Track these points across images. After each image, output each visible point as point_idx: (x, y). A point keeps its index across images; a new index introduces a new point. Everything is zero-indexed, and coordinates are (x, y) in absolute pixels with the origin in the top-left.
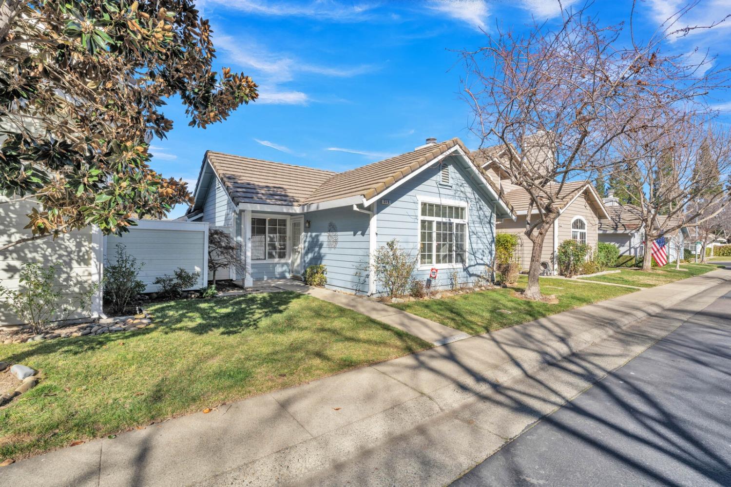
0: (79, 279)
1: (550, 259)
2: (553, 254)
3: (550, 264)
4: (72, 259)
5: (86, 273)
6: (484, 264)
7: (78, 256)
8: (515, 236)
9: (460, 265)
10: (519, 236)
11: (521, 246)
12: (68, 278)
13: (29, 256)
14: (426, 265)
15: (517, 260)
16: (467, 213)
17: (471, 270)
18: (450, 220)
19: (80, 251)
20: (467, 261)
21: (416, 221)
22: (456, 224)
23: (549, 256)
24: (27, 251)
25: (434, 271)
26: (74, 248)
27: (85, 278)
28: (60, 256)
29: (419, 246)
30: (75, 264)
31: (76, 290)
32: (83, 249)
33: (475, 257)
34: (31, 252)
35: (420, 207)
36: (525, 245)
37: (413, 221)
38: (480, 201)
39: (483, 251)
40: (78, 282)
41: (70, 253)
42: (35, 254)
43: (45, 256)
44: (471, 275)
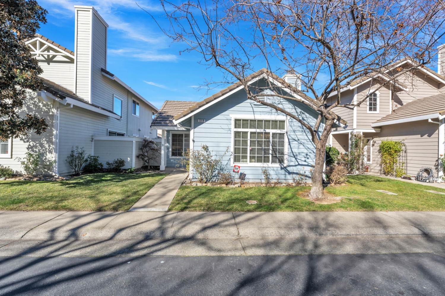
0: (49, 159)
1: (435, 166)
2: (437, 161)
3: (434, 171)
4: (47, 151)
5: (51, 157)
6: (308, 165)
7: (49, 150)
8: (399, 143)
9: (277, 165)
10: (403, 143)
11: (405, 152)
12: (46, 159)
13: (35, 150)
14: (241, 163)
15: (401, 165)
16: (287, 124)
17: (290, 169)
18: (265, 131)
19: (49, 148)
20: (286, 161)
21: (229, 132)
22: (272, 133)
23: (434, 163)
24: (34, 148)
25: (237, 167)
26: (48, 147)
27: (51, 159)
28: (43, 150)
29: (232, 149)
30: (48, 153)
31: (48, 163)
32: (50, 148)
33: (296, 159)
34: (35, 148)
35: (233, 122)
36: (408, 151)
37: (226, 132)
38: (303, 113)
39: (307, 155)
40: (49, 161)
41: (46, 149)
42: (36, 149)
43: (39, 150)
44: (290, 173)
